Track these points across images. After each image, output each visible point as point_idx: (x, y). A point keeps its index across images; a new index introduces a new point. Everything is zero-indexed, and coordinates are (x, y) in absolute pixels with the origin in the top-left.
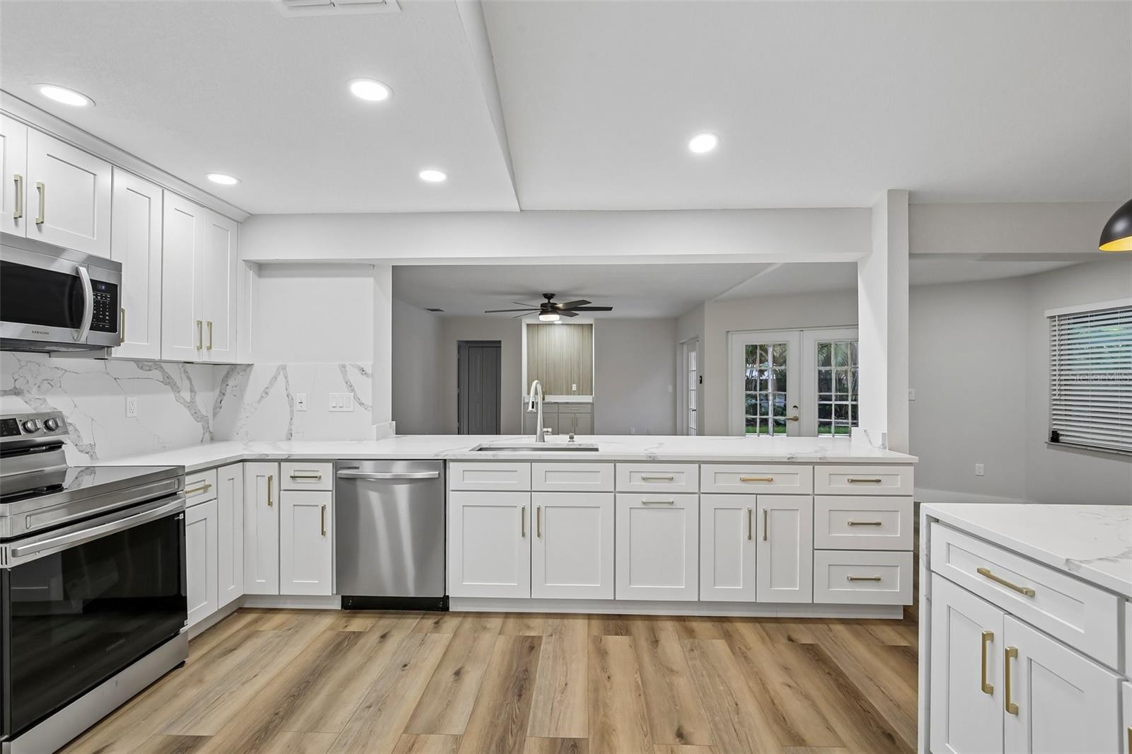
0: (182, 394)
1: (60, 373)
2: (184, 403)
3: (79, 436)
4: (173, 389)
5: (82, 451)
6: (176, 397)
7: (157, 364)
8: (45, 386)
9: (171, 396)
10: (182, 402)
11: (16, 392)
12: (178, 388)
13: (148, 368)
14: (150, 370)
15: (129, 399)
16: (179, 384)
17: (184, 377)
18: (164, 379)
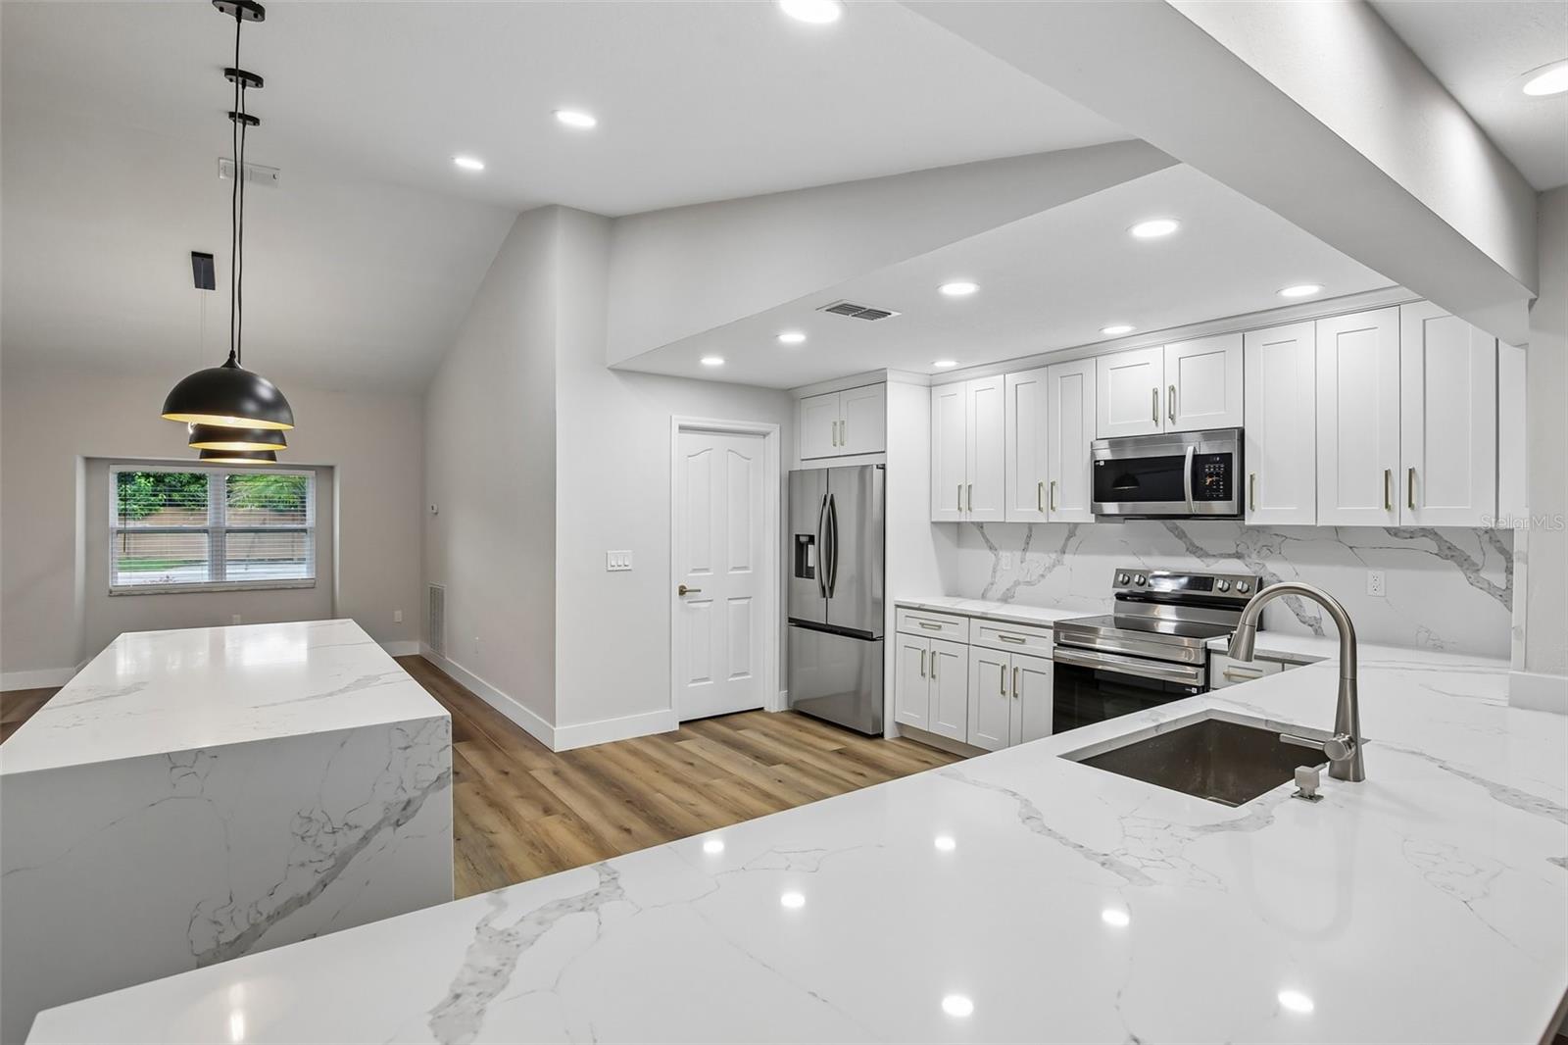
0: (1483, 574)
1: (1280, 539)
2: (1490, 589)
3: (1301, 606)
4: (1461, 566)
5: (1304, 623)
6: (1469, 578)
7: (1426, 532)
8: (1265, 551)
9: (1456, 577)
10: (1486, 586)
11: (1238, 556)
12: (1474, 564)
13: (1408, 536)
14: (1411, 538)
15: (1371, 573)
16: (1476, 558)
17: (1487, 547)
18: (1440, 549)
